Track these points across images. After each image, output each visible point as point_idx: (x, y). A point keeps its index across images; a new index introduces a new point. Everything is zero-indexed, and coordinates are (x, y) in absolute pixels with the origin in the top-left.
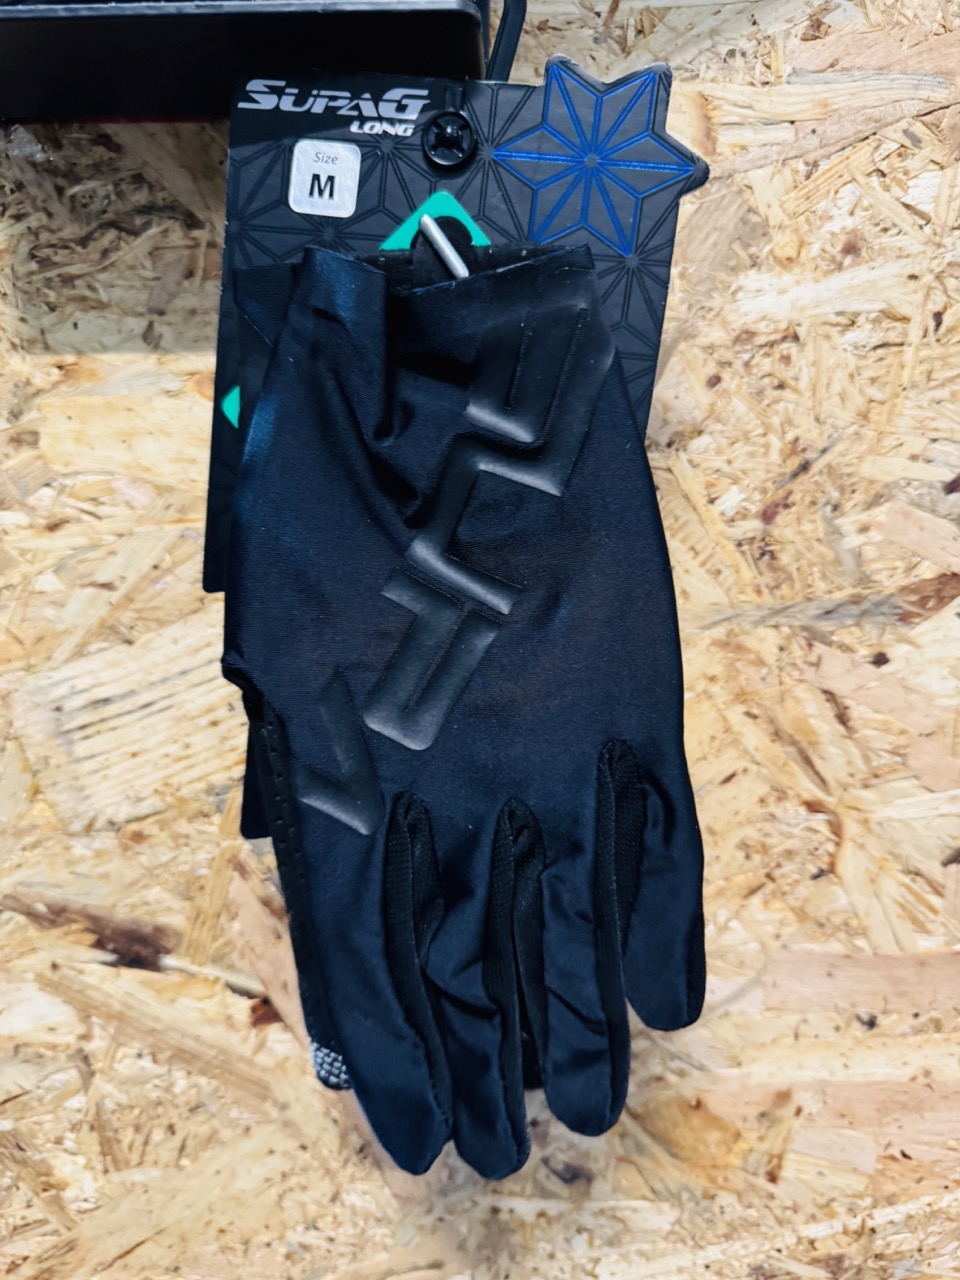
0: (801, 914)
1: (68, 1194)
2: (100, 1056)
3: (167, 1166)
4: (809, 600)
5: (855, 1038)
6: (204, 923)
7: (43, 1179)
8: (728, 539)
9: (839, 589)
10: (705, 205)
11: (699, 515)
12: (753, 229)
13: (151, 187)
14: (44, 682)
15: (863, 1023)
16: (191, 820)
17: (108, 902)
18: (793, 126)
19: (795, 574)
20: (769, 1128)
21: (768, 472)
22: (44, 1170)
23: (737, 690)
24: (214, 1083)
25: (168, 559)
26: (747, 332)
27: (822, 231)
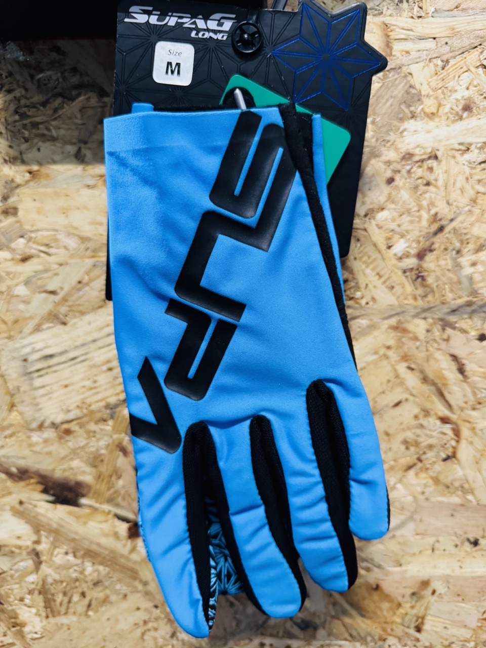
0: (436, 480)
1: (26, 629)
2: (45, 553)
3: (80, 615)
4: (443, 303)
5: (466, 551)
6: (103, 480)
7: (13, 620)
8: (398, 269)
9: (460, 298)
10: (386, 84)
11: (382, 255)
12: (412, 97)
13: (81, 75)
14: (18, 345)
15: (471, 543)
16: (97, 422)
17: (50, 468)
18: (435, 40)
19: (435, 288)
20: (417, 601)
21: (421, 231)
22: (14, 616)
23: (403, 354)
24: (107, 569)
25: (87, 278)
26: (409, 154)
27: (451, 98)
